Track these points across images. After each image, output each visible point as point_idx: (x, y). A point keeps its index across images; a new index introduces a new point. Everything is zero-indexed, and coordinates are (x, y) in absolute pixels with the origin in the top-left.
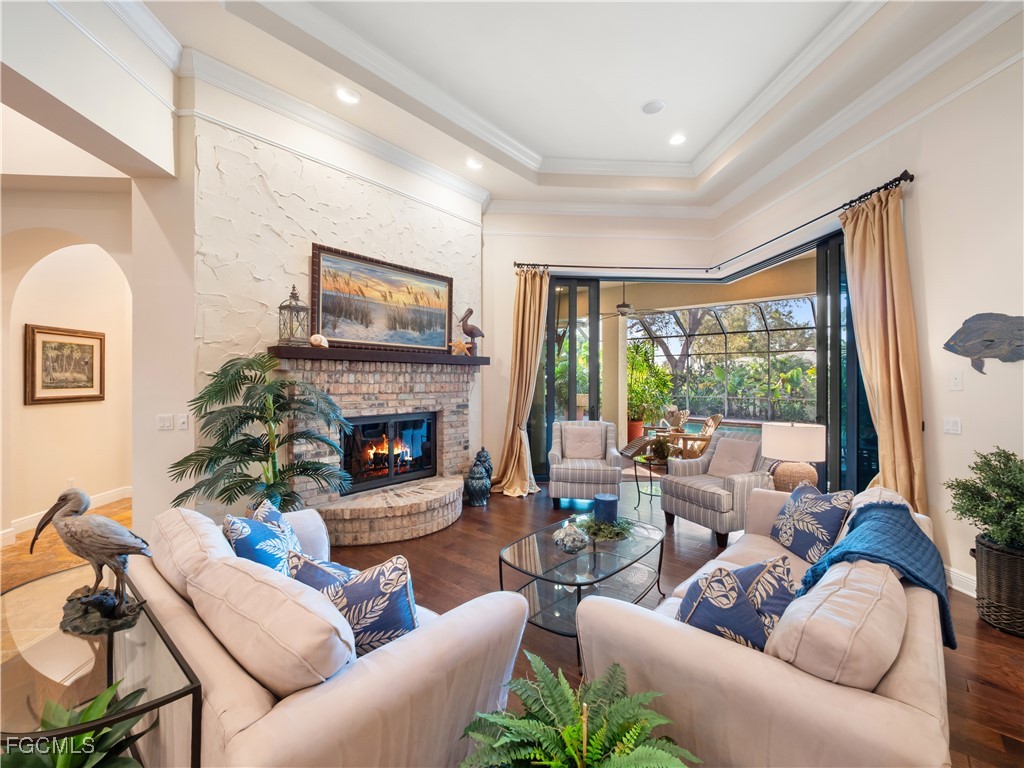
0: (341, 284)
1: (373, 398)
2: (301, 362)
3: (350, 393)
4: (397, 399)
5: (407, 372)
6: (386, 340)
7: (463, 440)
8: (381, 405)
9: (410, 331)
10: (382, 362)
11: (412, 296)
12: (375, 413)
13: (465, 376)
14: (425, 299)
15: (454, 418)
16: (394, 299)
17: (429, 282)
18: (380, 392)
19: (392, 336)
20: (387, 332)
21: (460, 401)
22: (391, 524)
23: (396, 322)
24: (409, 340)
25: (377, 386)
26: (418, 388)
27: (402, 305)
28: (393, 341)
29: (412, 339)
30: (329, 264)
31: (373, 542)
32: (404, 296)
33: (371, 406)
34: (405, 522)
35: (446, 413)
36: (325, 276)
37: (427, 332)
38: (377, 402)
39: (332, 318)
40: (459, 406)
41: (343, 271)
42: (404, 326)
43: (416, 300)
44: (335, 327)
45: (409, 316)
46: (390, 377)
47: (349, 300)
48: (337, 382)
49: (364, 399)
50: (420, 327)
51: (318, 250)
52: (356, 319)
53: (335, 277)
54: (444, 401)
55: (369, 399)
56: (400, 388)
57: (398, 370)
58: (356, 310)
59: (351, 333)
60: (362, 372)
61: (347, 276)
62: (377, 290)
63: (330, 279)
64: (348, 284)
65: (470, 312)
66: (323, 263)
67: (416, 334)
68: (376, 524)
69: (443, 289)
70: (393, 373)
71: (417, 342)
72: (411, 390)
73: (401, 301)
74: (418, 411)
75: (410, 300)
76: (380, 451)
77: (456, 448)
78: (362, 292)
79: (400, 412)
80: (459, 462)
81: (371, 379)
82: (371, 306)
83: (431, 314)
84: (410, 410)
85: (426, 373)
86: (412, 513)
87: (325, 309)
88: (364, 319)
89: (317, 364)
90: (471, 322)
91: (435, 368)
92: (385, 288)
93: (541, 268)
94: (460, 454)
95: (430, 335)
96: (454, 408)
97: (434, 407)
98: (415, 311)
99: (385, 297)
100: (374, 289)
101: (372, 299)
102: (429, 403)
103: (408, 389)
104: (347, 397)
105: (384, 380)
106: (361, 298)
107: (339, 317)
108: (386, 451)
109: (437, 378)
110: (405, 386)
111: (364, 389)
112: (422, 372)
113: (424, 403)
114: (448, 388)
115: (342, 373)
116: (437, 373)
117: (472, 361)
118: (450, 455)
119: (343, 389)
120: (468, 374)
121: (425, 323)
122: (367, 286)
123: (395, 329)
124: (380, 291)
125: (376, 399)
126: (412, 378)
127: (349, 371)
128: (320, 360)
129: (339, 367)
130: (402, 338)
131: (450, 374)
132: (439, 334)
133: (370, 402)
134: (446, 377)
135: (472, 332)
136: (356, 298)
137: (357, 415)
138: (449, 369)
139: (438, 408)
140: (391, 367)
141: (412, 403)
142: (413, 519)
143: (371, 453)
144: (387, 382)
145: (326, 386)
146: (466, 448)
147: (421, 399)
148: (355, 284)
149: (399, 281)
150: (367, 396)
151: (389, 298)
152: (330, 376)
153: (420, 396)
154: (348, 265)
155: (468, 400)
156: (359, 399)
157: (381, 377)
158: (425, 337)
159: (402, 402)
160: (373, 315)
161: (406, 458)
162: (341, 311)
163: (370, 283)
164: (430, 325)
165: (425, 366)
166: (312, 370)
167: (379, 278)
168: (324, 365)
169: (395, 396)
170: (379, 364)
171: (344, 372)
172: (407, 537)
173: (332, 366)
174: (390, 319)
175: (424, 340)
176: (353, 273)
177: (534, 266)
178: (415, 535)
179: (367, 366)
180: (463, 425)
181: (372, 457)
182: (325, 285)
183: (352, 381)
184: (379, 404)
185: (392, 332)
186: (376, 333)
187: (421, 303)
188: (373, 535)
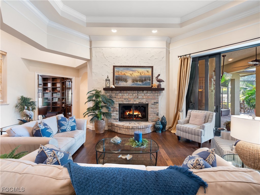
0: (120, 73)
1: (127, 99)
2: (109, 91)
3: (121, 98)
4: (133, 100)
5: (136, 93)
6: (132, 85)
7: (156, 113)
8: (129, 101)
9: (139, 82)
10: (128, 91)
11: (139, 73)
12: (127, 103)
13: (157, 94)
14: (144, 73)
15: (153, 106)
16: (134, 75)
17: (145, 69)
18: (128, 98)
19: (133, 84)
20: (132, 83)
21: (155, 101)
22: (123, 130)
23: (134, 80)
24: (138, 85)
25: (127, 96)
26: (139, 97)
27: (136, 76)
28: (134, 85)
29: (140, 84)
30: (117, 69)
31: (120, 133)
32: (136, 74)
33: (126, 101)
34: (127, 130)
35: (149, 104)
36: (116, 72)
37: (144, 82)
38: (128, 100)
39: (118, 81)
40: (155, 103)
41: (120, 70)
42: (137, 81)
43: (141, 74)
44: (118, 83)
45: (138, 79)
46: (131, 94)
47: (122, 77)
48: (117, 95)
49: (124, 99)
50: (142, 81)
51: (114, 67)
52: (123, 81)
53: (118, 72)
54: (149, 101)
55: (126, 99)
56: (134, 97)
57: (133, 93)
58: (123, 79)
59: (122, 84)
60: (123, 93)
61: (121, 71)
62: (129, 73)
63: (117, 73)
64: (121, 73)
65: (159, 75)
66: (115, 69)
67: (141, 83)
68: (121, 129)
69: (150, 70)
70: (132, 93)
71: (141, 85)
72: (138, 98)
73: (136, 75)
74: (140, 103)
75: (139, 74)
76: (130, 113)
77: (153, 115)
78: (125, 74)
79: (134, 103)
80: (155, 119)
81: (126, 95)
82: (127, 77)
83: (145, 77)
84: (138, 103)
85: (142, 93)
86: (128, 128)
87: (116, 80)
88: (126, 80)
89: (112, 92)
90: (159, 78)
91: (145, 92)
92: (131, 72)
93: (188, 55)
94: (155, 116)
95: (145, 83)
96: (153, 103)
97: (145, 102)
98: (140, 77)
99: (131, 75)
100: (128, 73)
101: (127, 76)
102: (144, 101)
103: (137, 97)
104: (120, 99)
105: (129, 95)
106: (125, 76)
107: (119, 81)
108: (132, 113)
109: (146, 94)
110: (136, 97)
111: (124, 97)
112: (141, 93)
113: (142, 101)
114: (150, 97)
115: (118, 93)
116: (146, 93)
117: (159, 89)
118: (151, 116)
119: (119, 97)
120: (158, 93)
121: (143, 80)
122: (126, 73)
123: (134, 82)
124: (130, 74)
125: (128, 99)
126: (138, 95)
127: (120, 93)
128: (113, 90)
129: (117, 92)
130: (136, 84)
131: (151, 93)
132: (148, 82)
133: (126, 100)
134: (149, 94)
135: (160, 81)
136: (123, 76)
137: (123, 103)
138: (150, 92)
139: (147, 103)
140: (131, 92)
141: (138, 101)
142: (128, 130)
143: (128, 113)
144: (130, 95)
145: (115, 96)
146: (157, 115)
147: (141, 100)
148: (123, 73)
149: (135, 70)
150: (125, 99)
151: (132, 75)
152: (115, 94)
153: (141, 99)
154: (121, 69)
155: (158, 101)
156: (123, 99)
157: (129, 94)
158: (144, 84)
159: (135, 101)
160: (128, 80)
161: (139, 116)
162: (120, 79)
163: (127, 72)
164: (145, 80)
165: (142, 91)
166: (111, 93)
167: (129, 70)
168: (114, 92)
169: (133, 99)
170: (127, 91)
171: (119, 93)
172: (127, 134)
173: (116, 92)
174: (132, 80)
175: (143, 84)
176: (123, 70)
177: (185, 55)
178: (129, 134)
179: (124, 92)
180: (156, 108)
181: (128, 114)
182: (116, 74)
183: (121, 95)
184: (128, 101)
185: (133, 83)
186: (129, 84)
187: (142, 75)
188: (120, 131)
